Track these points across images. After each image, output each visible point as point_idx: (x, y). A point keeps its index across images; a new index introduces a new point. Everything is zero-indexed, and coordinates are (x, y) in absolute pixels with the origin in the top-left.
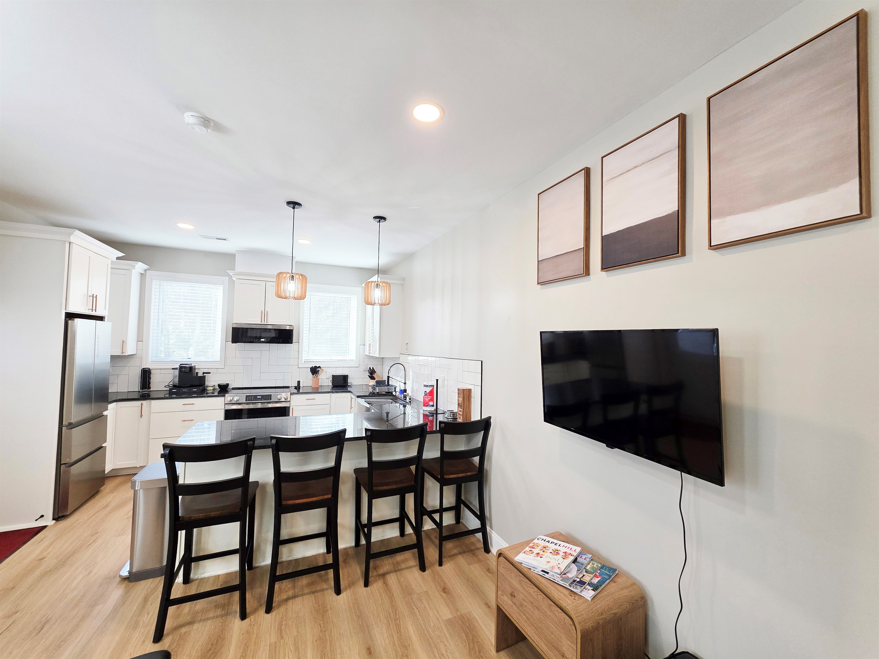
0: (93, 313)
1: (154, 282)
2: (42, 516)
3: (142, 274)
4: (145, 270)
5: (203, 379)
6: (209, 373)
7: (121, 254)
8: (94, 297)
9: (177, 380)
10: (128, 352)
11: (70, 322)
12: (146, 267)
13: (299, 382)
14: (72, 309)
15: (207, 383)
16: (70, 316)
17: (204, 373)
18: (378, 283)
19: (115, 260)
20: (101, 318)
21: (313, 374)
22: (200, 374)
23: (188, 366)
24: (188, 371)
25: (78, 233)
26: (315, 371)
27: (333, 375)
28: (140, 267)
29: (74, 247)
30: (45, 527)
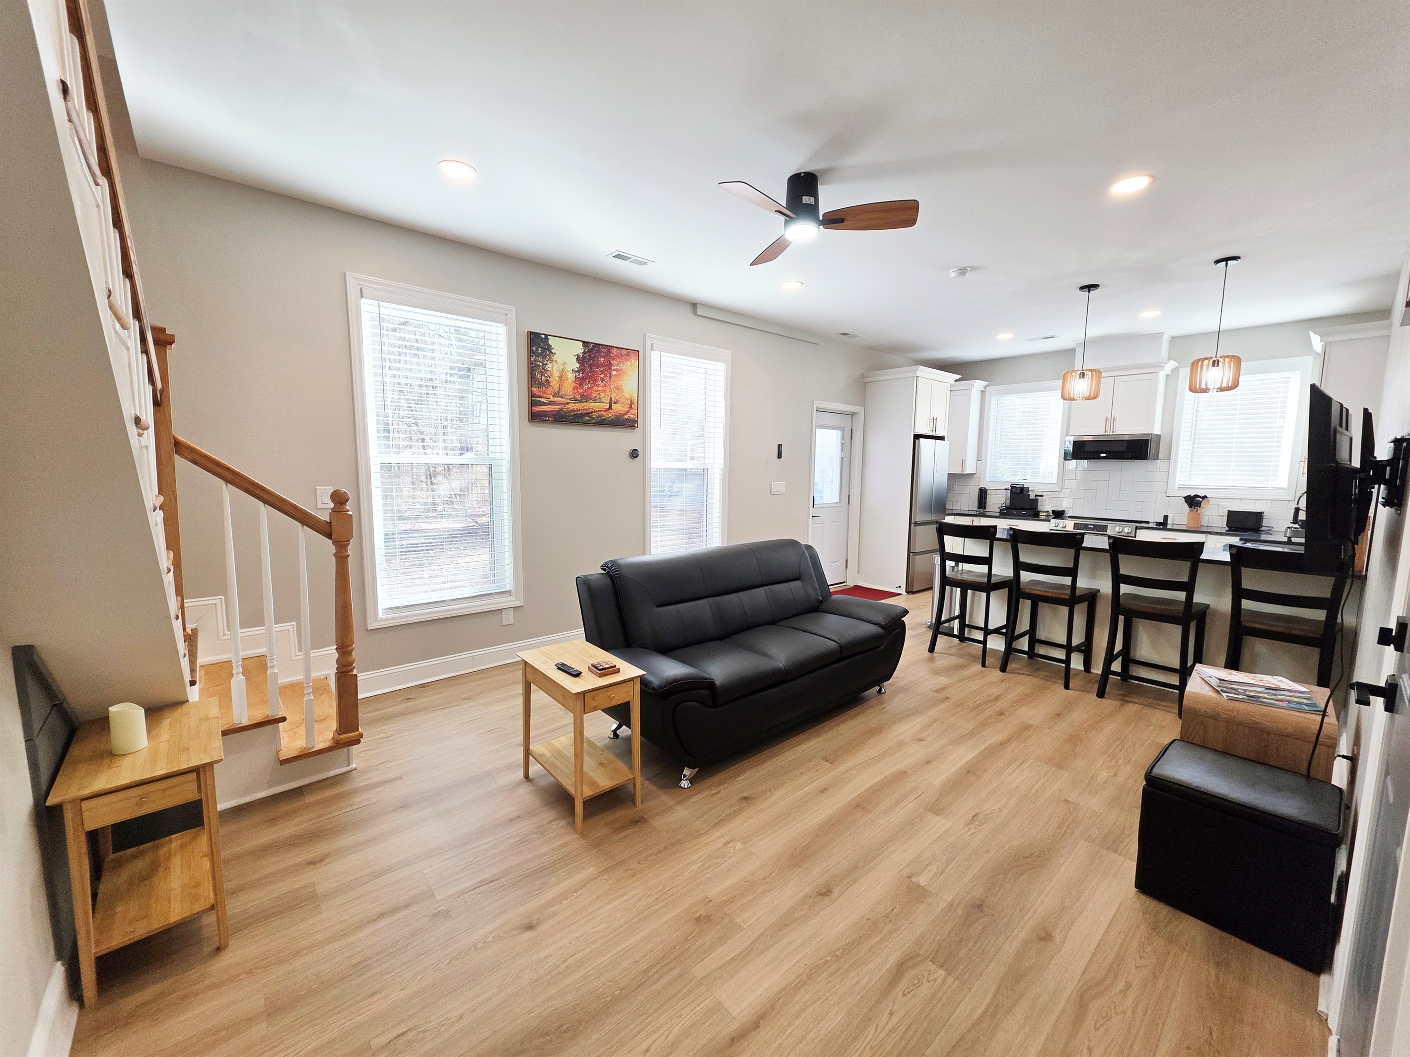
0: (934, 434)
1: (993, 399)
2: (900, 587)
3: (982, 391)
4: (985, 387)
5: (1035, 502)
6: (1042, 496)
7: (959, 377)
8: (935, 420)
9: (1008, 502)
10: (967, 472)
11: (917, 441)
12: (985, 383)
13: (1166, 517)
14: (919, 431)
15: (1040, 508)
16: (917, 437)
17: (1036, 496)
18: (1216, 359)
19: (953, 383)
20: (942, 438)
21: (1190, 506)
22: (1032, 497)
23: (1018, 486)
24: (1018, 491)
25: (921, 368)
26: (1193, 502)
27: (1229, 511)
28: (979, 384)
29: (919, 379)
30: (901, 594)
